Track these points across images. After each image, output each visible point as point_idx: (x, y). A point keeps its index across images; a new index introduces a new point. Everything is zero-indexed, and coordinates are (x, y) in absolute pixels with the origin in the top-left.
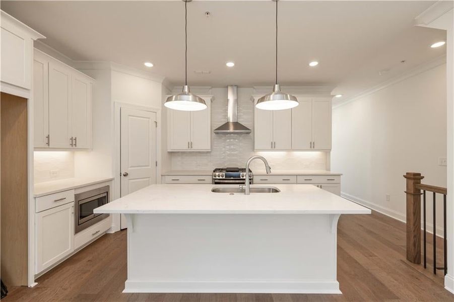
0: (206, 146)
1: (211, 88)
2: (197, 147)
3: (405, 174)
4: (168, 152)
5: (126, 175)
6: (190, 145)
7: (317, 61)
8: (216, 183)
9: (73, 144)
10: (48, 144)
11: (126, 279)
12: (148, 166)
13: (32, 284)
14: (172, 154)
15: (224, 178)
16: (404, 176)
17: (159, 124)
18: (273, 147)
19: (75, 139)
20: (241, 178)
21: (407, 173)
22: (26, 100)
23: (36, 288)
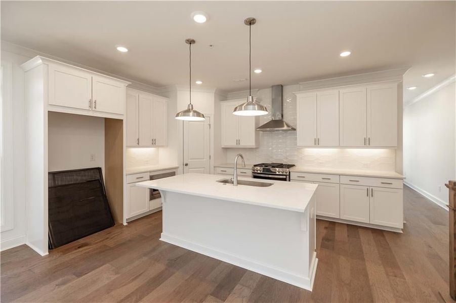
0: (252, 143)
1: (258, 91)
2: (243, 144)
3: (448, 183)
4: (223, 148)
5: (186, 165)
6: (238, 142)
7: (350, 52)
8: (255, 177)
9: (154, 143)
10: (138, 144)
11: (162, 232)
12: (203, 159)
13: (125, 224)
14: (226, 149)
15: (262, 172)
16: (446, 185)
17: (212, 126)
18: (317, 143)
19: (155, 140)
20: (277, 173)
21: (450, 182)
22: (122, 120)
23: (126, 226)
